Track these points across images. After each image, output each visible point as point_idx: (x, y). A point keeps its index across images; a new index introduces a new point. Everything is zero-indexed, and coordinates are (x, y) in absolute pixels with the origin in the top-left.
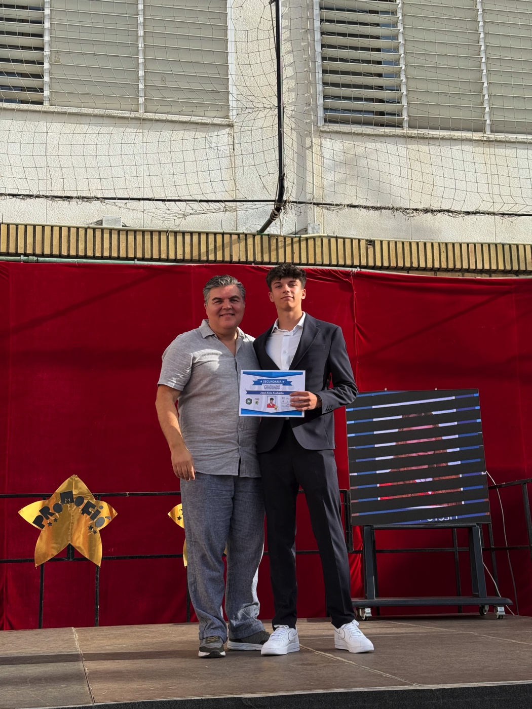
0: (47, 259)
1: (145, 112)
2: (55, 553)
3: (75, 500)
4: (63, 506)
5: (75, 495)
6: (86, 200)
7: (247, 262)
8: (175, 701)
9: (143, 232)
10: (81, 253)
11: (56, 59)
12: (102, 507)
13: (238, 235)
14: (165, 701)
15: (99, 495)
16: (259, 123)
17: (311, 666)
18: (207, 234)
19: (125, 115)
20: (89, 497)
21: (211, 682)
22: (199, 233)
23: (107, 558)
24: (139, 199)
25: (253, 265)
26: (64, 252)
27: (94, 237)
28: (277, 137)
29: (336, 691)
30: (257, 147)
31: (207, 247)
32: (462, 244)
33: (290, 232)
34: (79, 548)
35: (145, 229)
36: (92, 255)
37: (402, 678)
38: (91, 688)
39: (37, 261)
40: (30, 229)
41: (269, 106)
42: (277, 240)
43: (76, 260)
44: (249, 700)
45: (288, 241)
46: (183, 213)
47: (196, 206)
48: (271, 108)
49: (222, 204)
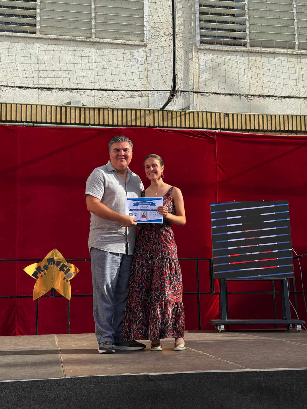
0: (39, 125)
1: (95, 38)
2: (45, 293)
3: (55, 263)
4: (49, 266)
5: (56, 260)
6: (61, 90)
7: (154, 126)
8: (111, 376)
9: (94, 109)
10: (58, 121)
11: (44, 7)
12: (71, 267)
13: (149, 110)
14: (106, 376)
15: (69, 260)
16: (162, 44)
17: (189, 358)
18: (131, 110)
19: (84, 40)
20: (64, 262)
21: (132, 366)
22: (127, 110)
23: (73, 296)
24: (92, 90)
25: (158, 128)
26: (49, 121)
27: (66, 111)
28: (172, 52)
29: (202, 372)
30: (161, 58)
31: (131, 118)
32: (281, 116)
33: (179, 109)
34: (58, 290)
35: (95, 107)
36: (65, 122)
37: (241, 365)
38: (64, 368)
39: (33, 126)
40: (29, 107)
41: (167, 34)
42: (172, 113)
43: (55, 125)
44: (153, 376)
45: (178, 114)
46: (117, 97)
47: (124, 93)
48: (169, 35)
49: (140, 92)
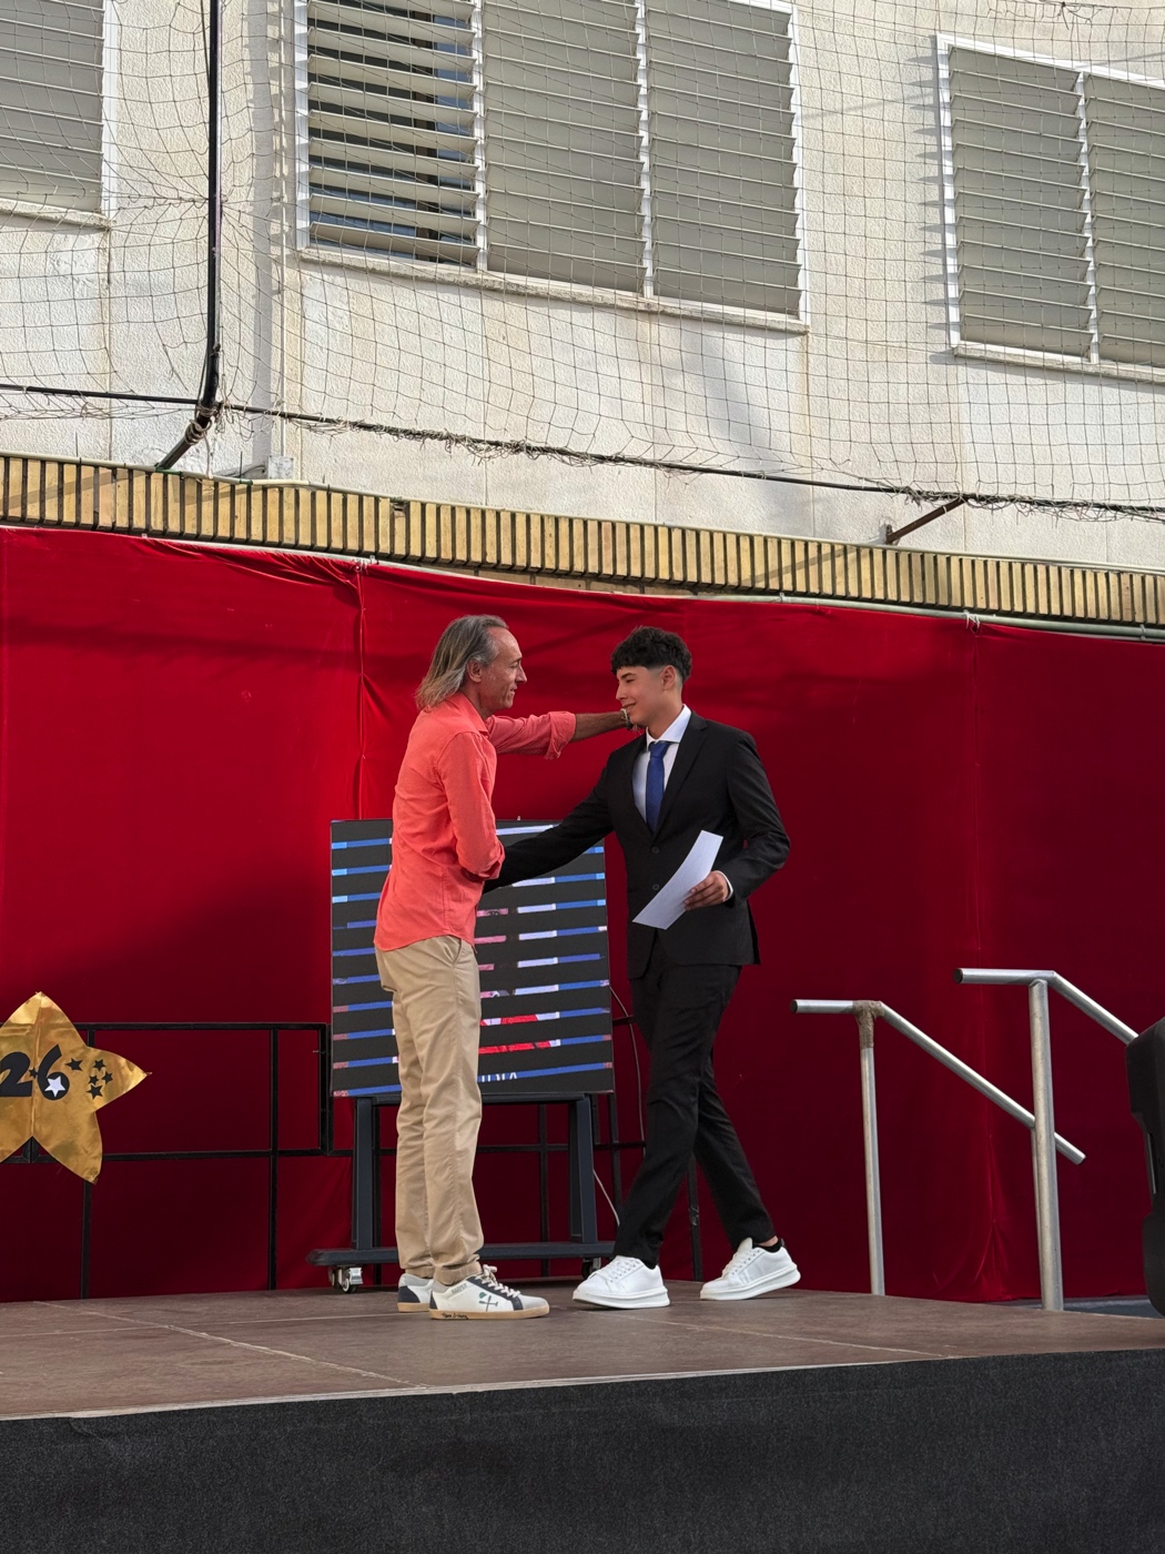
7: (130, 530)
13: (114, 469)
16: (168, 230)
18: (43, 462)
22: (25, 460)
25: (145, 537)
28: (206, 263)
29: (264, 1402)
31: (42, 492)
32: (589, 522)
33: (228, 472)
41: (189, 196)
42: (199, 486)
44: (85, 1422)
45: (224, 488)
47: (17, 399)
48: (194, 201)
49: (78, 400)
